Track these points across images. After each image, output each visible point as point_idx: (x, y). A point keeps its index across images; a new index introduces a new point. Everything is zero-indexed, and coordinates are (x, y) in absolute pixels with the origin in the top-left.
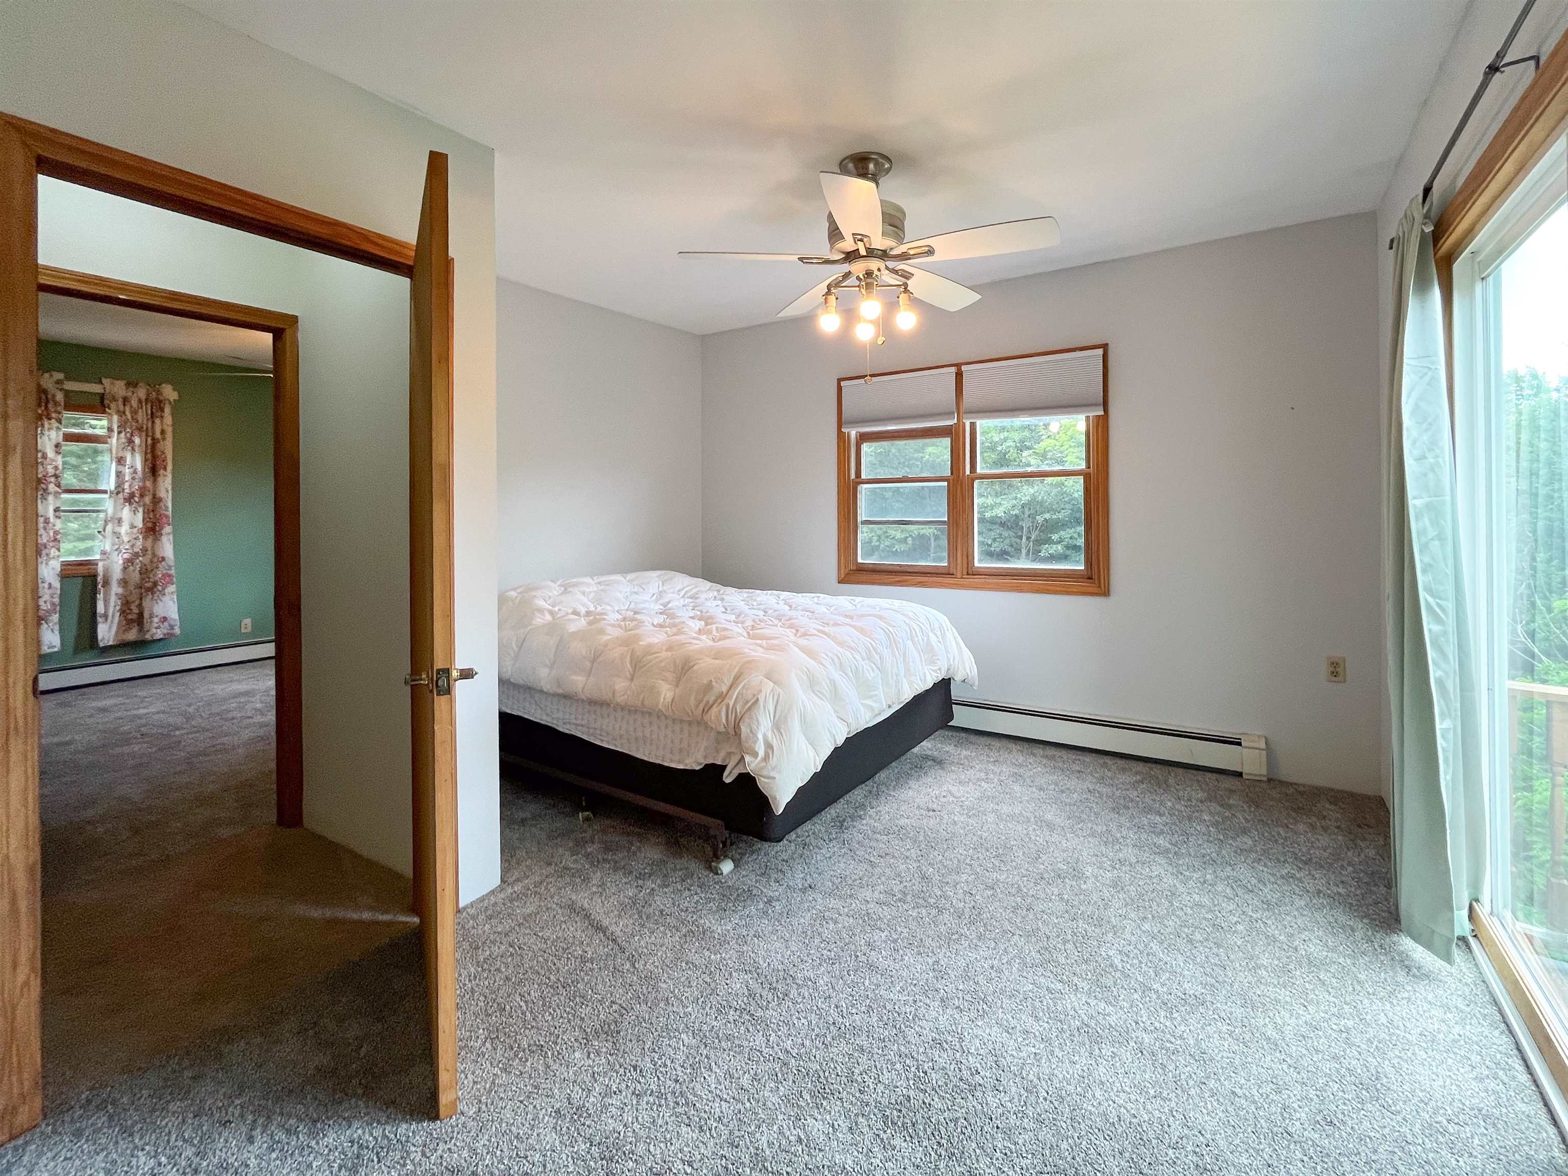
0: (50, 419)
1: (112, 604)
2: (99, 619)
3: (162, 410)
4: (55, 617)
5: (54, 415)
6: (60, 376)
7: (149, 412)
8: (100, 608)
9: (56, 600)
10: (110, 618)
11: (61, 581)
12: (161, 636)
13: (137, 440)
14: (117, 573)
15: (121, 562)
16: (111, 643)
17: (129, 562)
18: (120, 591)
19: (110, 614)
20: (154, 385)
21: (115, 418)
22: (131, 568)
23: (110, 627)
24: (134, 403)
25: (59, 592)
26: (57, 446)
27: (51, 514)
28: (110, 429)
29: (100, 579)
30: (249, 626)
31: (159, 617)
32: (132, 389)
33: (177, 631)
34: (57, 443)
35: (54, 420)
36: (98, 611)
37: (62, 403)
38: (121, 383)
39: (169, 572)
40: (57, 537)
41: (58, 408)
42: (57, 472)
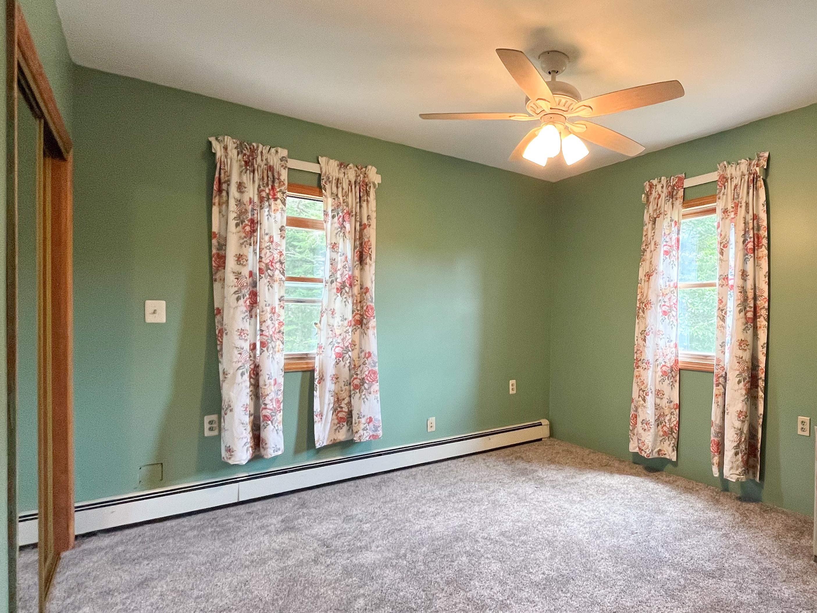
0: (276, 199)
1: (327, 402)
2: (316, 419)
3: (368, 193)
4: (279, 417)
5: (279, 195)
6: (283, 152)
7: (358, 195)
8: (317, 407)
9: (281, 397)
10: (324, 417)
11: (285, 377)
12: (367, 439)
13: (347, 225)
14: (330, 371)
15: (334, 356)
16: (325, 444)
17: (340, 356)
18: (333, 387)
19: (325, 413)
20: (361, 167)
21: (330, 200)
22: (342, 363)
23: (325, 425)
24: (345, 186)
25: (282, 388)
26: (282, 229)
27: (276, 303)
28: (326, 214)
29: (316, 375)
30: (434, 425)
31: (366, 418)
32: (343, 170)
33: (380, 433)
34: (283, 226)
35: (279, 201)
36: (315, 410)
37: (286, 183)
38: (334, 163)
39: (374, 369)
40: (282, 329)
41: (283, 188)
42: (282, 258)
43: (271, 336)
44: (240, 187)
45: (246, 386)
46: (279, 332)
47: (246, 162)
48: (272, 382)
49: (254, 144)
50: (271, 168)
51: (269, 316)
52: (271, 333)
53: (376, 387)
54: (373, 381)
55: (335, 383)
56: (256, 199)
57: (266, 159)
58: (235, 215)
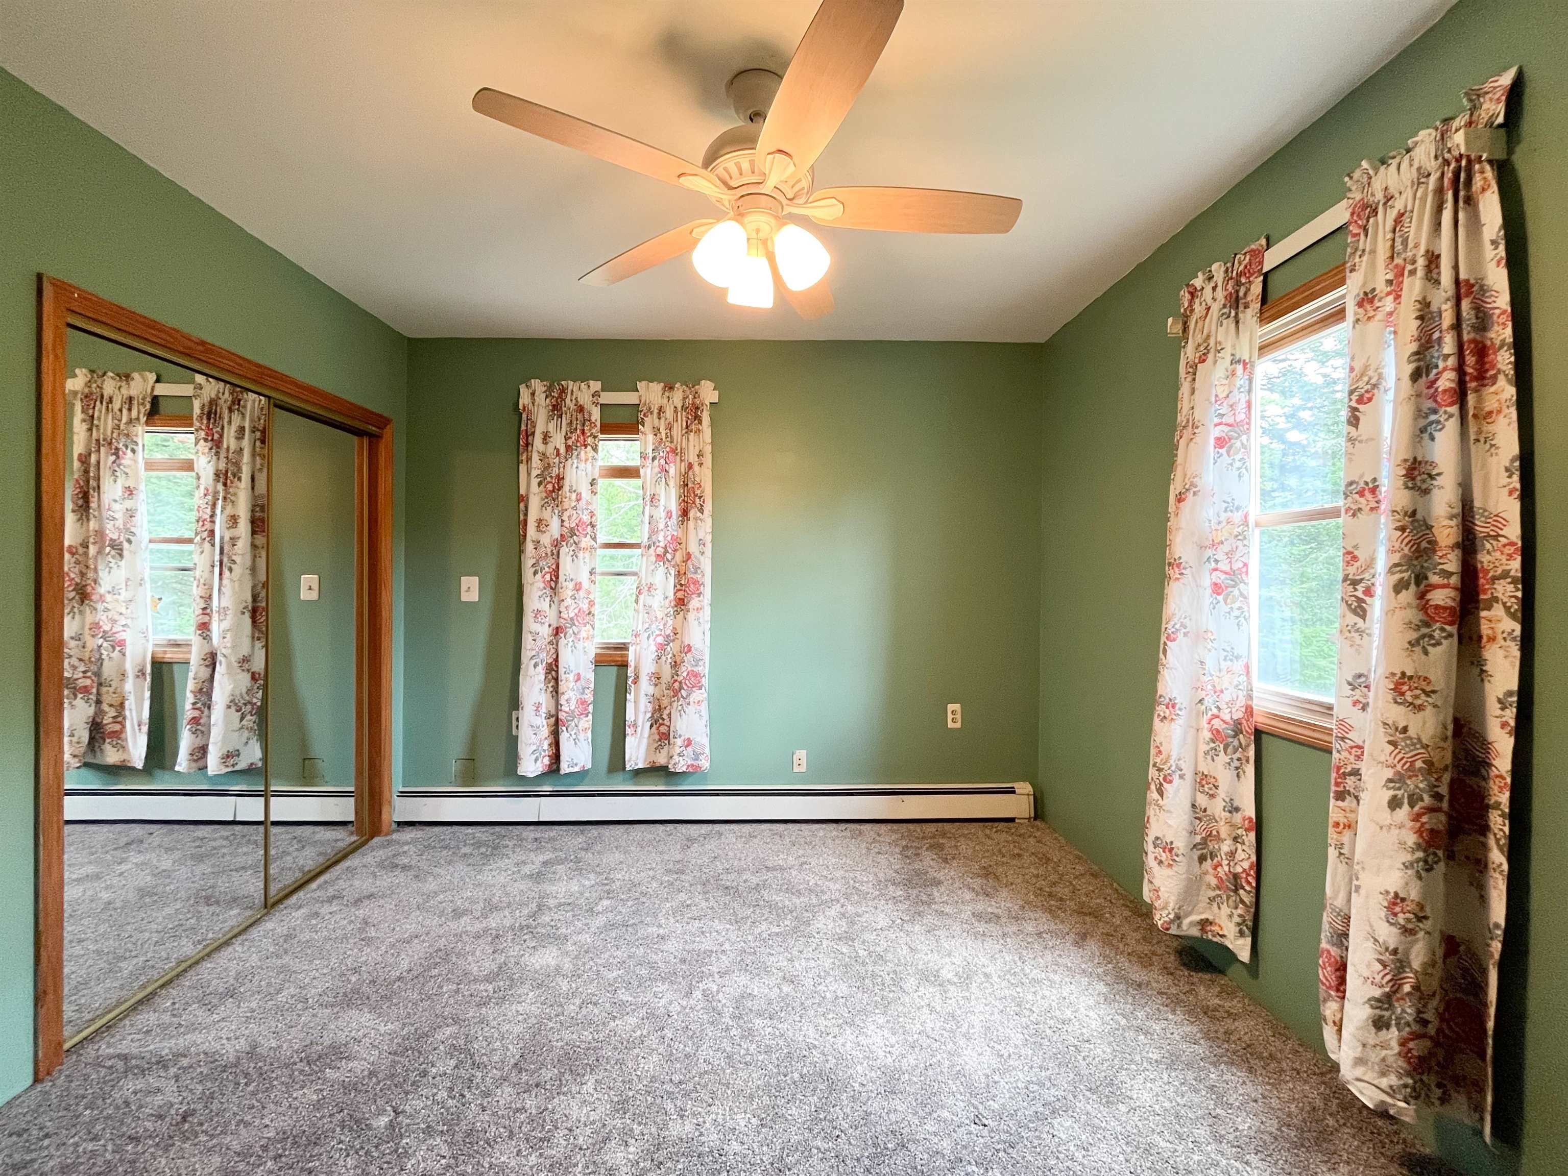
0: (586, 446)
1: (642, 708)
2: (629, 730)
3: (699, 420)
4: (586, 722)
5: (590, 440)
6: (596, 385)
7: (684, 424)
8: (630, 716)
9: (589, 697)
10: (639, 729)
11: (595, 671)
12: (685, 767)
13: (672, 470)
14: (647, 667)
15: (654, 648)
16: (641, 766)
17: (662, 648)
18: (651, 690)
19: (640, 723)
20: (692, 383)
21: (650, 437)
22: (664, 658)
23: (639, 742)
24: (669, 414)
25: (592, 686)
26: (593, 483)
27: (584, 578)
28: (643, 456)
29: (630, 672)
30: (804, 762)
31: (682, 738)
32: (668, 394)
33: (705, 764)
34: (594, 480)
35: (589, 447)
36: (627, 718)
37: (598, 424)
38: (657, 387)
39: (695, 669)
40: (592, 610)
41: (594, 431)
42: (594, 519)
43: (571, 618)
44: (546, 437)
45: (538, 681)
46: (589, 613)
47: (554, 406)
48: (571, 677)
49: (563, 383)
50: (581, 409)
51: (570, 593)
52: (571, 614)
53: (697, 695)
54: (693, 687)
55: (656, 685)
56: (562, 450)
57: (576, 399)
58: (538, 472)
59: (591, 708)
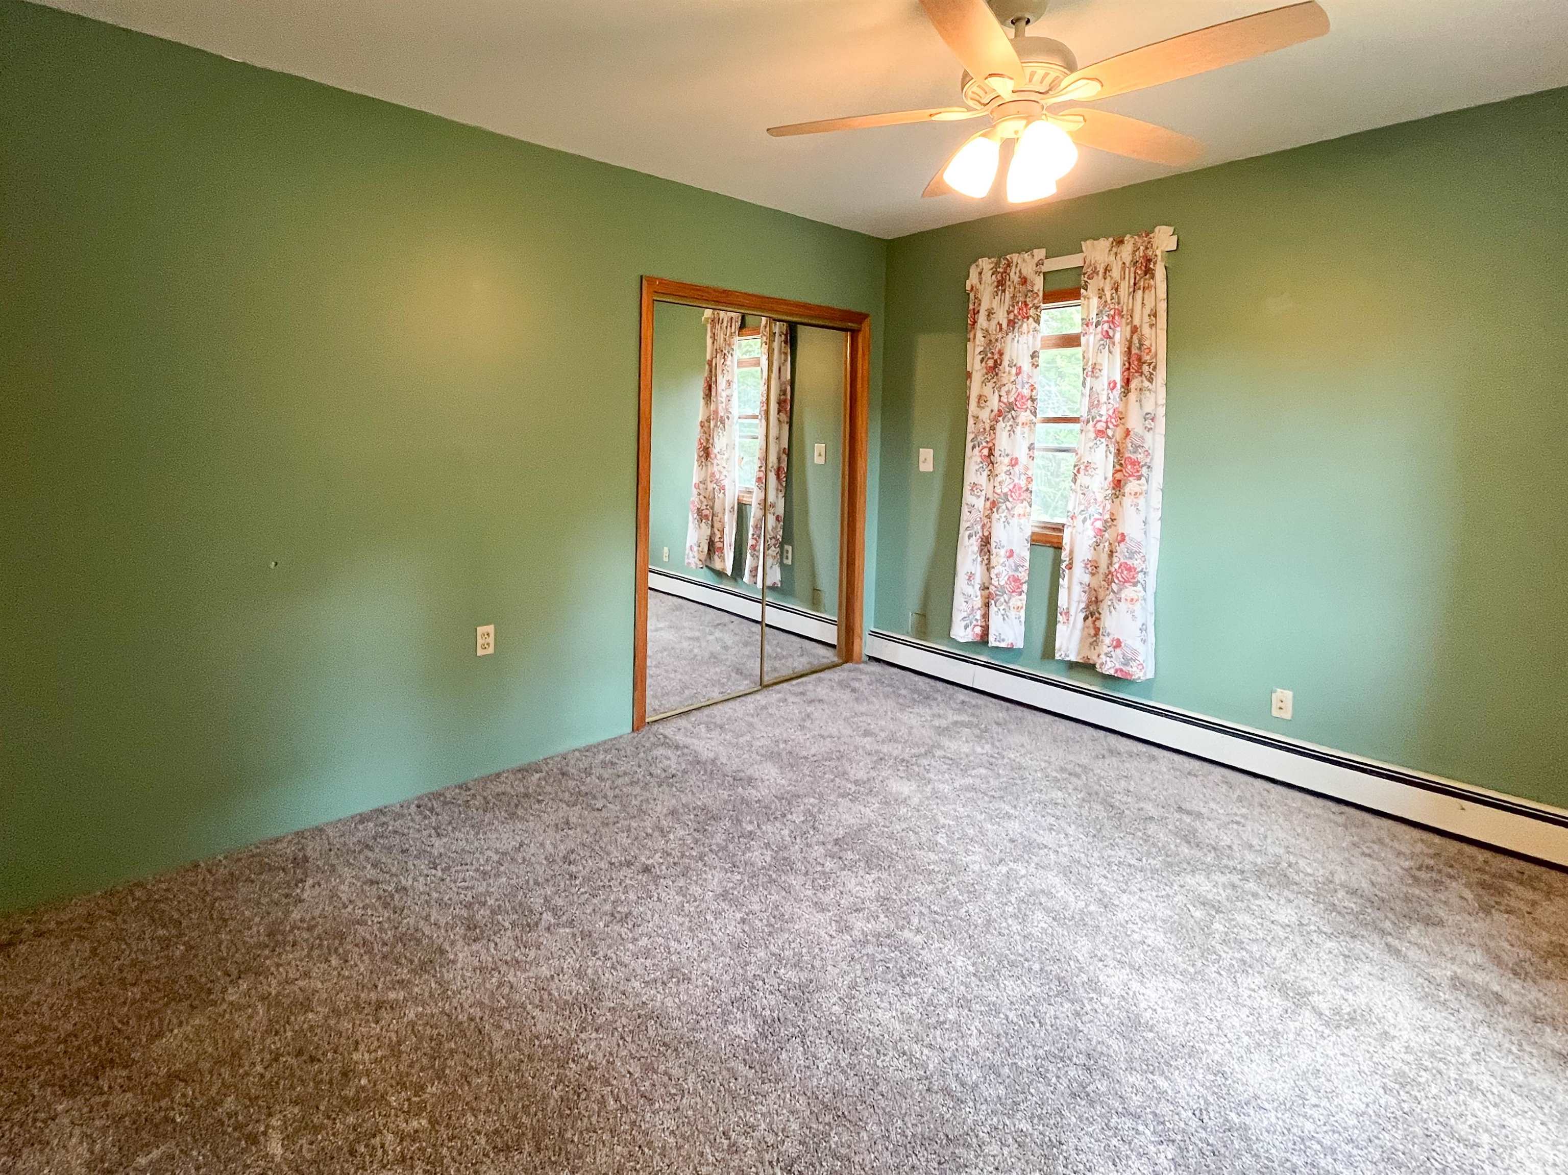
0: (1028, 318)
1: (1075, 597)
2: (1060, 618)
3: (1151, 274)
4: (1020, 601)
5: (1032, 312)
6: (1040, 253)
7: (1132, 281)
8: (1062, 601)
9: (1023, 576)
10: (1072, 619)
11: (1031, 551)
12: (1112, 672)
13: (1116, 336)
14: (1083, 554)
15: (1092, 533)
16: (1066, 658)
17: (1099, 534)
18: (1087, 578)
19: (1072, 612)
20: (1144, 234)
21: (1095, 301)
22: (1100, 546)
23: (1071, 634)
24: (1117, 272)
25: (1027, 565)
26: (1034, 355)
27: (1022, 454)
28: (1086, 323)
29: (1065, 555)
30: (1288, 707)
31: (1111, 637)
32: (1114, 250)
33: (1136, 672)
34: (1034, 352)
35: (1031, 319)
36: (1059, 604)
37: (1041, 294)
38: (1104, 244)
39: (1130, 562)
40: (1030, 486)
41: (1036, 301)
42: (1034, 393)
43: (1006, 494)
44: (990, 314)
45: (973, 552)
46: (1027, 491)
47: (998, 282)
48: (1004, 553)
49: (1008, 257)
50: (1024, 281)
51: (1005, 469)
52: (1005, 490)
53: (1130, 592)
54: (1126, 582)
55: (1093, 574)
56: (1004, 326)
57: (1020, 271)
58: (982, 349)
59: (1025, 587)
